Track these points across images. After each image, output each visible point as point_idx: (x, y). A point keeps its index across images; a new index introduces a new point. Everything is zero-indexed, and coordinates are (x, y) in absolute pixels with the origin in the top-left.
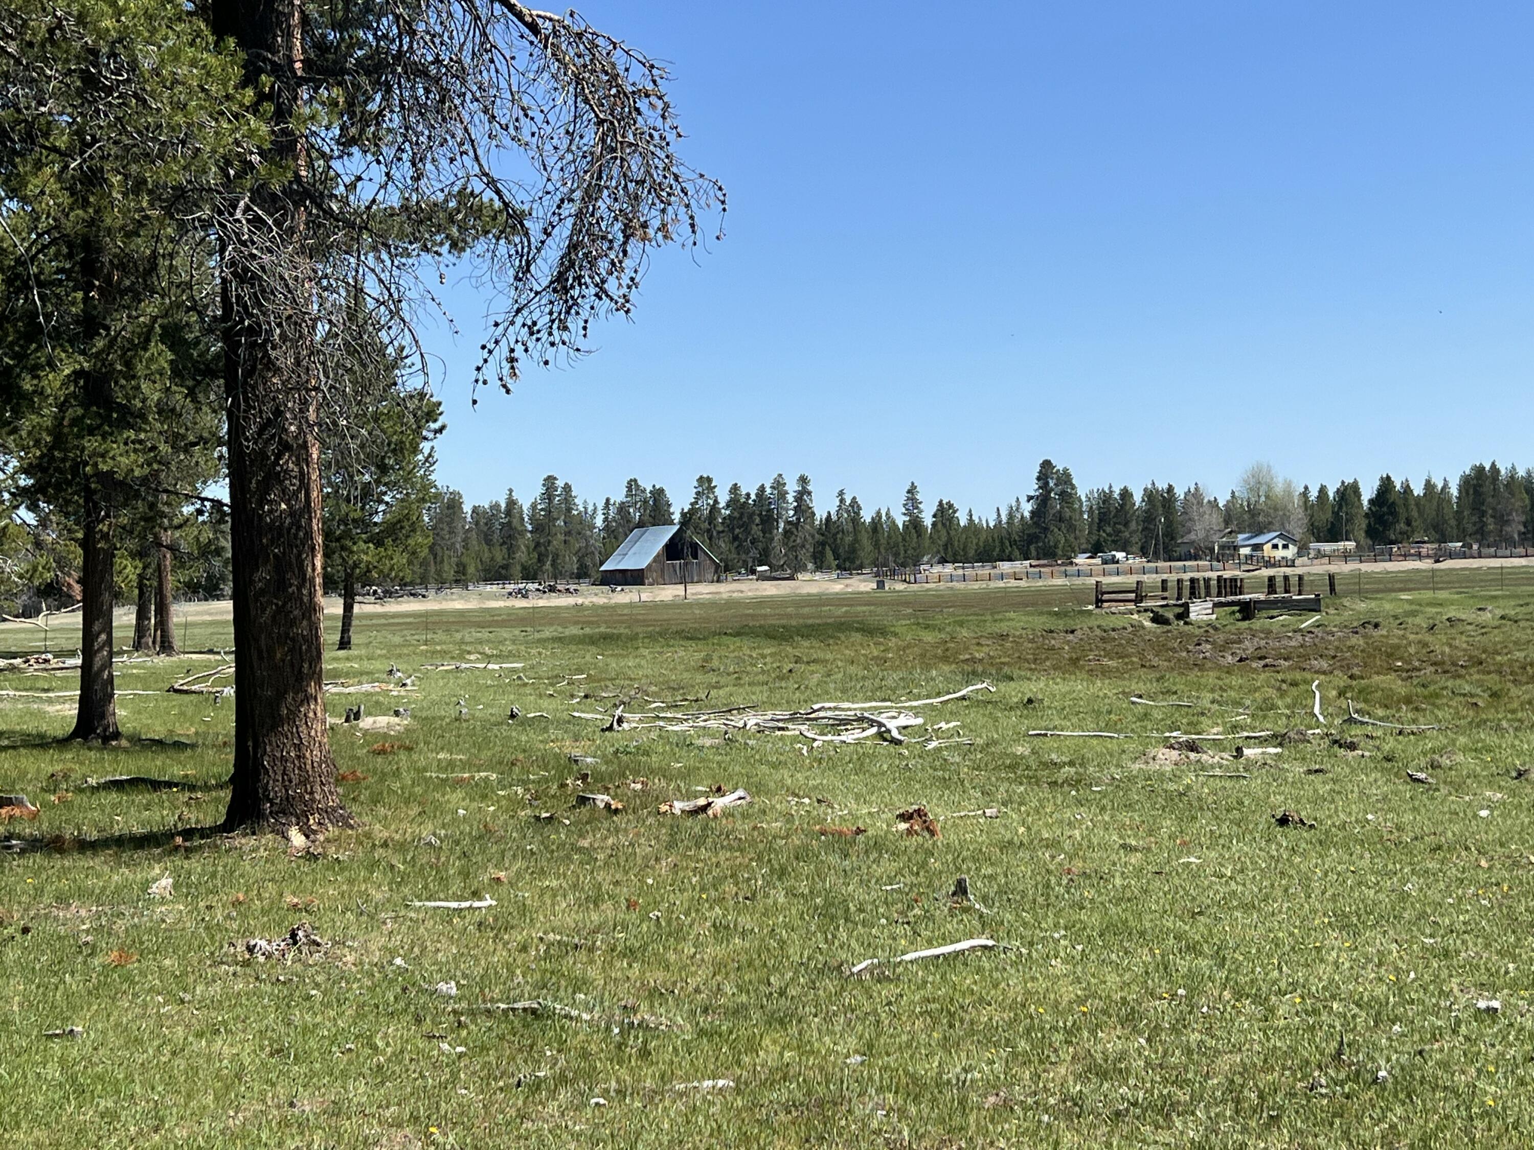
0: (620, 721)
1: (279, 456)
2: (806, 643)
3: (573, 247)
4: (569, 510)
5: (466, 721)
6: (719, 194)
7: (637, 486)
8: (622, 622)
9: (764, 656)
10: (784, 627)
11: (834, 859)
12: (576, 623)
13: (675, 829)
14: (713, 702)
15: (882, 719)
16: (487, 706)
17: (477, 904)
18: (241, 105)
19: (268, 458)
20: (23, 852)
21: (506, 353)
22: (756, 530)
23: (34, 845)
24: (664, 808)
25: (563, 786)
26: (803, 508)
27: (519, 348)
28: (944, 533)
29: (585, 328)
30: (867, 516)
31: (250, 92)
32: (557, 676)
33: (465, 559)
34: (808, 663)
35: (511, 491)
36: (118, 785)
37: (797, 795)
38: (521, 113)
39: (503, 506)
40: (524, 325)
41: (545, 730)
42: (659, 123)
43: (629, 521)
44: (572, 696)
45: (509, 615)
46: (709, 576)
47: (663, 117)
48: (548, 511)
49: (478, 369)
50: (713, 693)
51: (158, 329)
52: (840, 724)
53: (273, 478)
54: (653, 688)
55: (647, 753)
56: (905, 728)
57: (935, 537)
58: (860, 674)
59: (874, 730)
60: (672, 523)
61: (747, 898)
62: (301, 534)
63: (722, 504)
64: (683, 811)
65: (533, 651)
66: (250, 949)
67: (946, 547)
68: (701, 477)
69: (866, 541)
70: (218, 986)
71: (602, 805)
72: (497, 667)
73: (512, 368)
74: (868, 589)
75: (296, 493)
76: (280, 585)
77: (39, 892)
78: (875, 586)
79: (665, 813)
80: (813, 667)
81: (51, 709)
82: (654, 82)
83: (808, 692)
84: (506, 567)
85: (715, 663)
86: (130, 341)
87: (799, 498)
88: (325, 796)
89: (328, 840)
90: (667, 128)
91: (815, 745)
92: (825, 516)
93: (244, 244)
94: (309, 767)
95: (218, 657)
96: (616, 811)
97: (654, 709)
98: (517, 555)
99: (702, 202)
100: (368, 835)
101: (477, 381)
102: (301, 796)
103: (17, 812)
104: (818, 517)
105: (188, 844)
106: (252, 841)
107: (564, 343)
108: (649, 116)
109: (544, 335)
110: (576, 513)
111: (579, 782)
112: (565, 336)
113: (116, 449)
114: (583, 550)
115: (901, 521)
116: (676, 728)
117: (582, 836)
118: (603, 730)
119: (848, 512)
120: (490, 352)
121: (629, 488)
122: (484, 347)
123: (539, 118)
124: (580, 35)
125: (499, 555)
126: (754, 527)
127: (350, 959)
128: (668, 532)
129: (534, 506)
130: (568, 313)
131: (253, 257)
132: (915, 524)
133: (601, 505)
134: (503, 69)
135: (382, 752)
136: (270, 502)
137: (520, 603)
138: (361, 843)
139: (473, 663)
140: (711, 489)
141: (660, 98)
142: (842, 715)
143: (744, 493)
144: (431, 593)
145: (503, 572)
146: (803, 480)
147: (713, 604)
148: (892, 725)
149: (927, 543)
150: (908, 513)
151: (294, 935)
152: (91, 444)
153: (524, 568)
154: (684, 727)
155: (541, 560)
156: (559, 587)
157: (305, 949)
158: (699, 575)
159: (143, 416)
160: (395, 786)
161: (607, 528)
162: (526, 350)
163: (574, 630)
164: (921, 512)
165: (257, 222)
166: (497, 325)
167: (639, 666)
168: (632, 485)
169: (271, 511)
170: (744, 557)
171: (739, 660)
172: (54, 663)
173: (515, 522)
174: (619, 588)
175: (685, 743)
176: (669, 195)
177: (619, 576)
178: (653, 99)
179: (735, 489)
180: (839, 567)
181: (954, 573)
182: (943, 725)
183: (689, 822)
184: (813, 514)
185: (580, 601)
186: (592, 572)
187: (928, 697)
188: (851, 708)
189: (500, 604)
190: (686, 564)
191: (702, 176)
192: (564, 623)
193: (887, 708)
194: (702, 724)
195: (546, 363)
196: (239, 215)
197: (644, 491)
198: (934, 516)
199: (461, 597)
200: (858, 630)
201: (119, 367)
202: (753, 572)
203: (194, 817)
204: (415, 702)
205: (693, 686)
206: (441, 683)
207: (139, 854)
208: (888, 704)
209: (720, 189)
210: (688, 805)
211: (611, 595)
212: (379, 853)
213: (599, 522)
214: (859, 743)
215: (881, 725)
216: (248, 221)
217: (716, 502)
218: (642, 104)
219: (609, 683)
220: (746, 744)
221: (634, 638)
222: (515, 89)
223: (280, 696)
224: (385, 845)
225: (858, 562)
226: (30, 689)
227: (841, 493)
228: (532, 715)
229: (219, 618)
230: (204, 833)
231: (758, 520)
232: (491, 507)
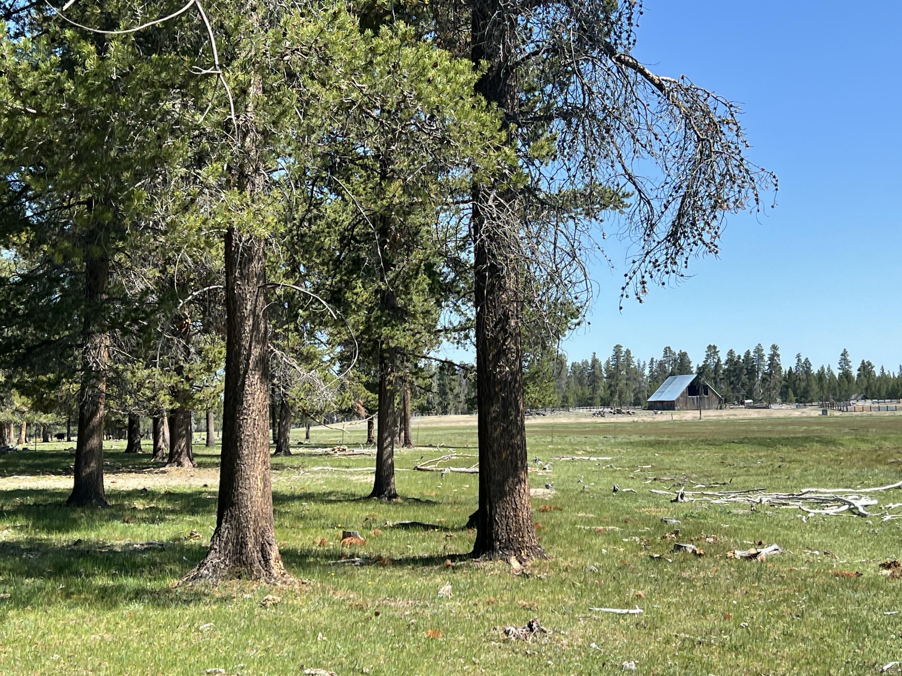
0: (682, 496)
1: (505, 340)
2: (785, 449)
3: (680, 216)
4: (629, 365)
5: (588, 493)
6: (774, 180)
7: (670, 351)
8: (665, 434)
9: (760, 457)
10: (770, 439)
11: (849, 592)
12: (636, 433)
13: (740, 569)
14: (735, 486)
15: (849, 499)
16: (596, 483)
17: (631, 611)
18: (500, 141)
19: (499, 341)
20: (362, 565)
21: (640, 279)
22: (744, 378)
23: (368, 561)
24: (730, 554)
25: (664, 537)
26: (774, 364)
27: (647, 276)
28: (865, 381)
29: (686, 262)
30: (815, 370)
31: (504, 134)
32: (633, 466)
33: (567, 394)
34: (790, 462)
35: (594, 353)
36: (405, 526)
37: (810, 549)
38: (653, 137)
39: (590, 362)
40: (650, 262)
41: (636, 500)
42: (735, 139)
43: (665, 372)
44: (646, 479)
45: (594, 427)
46: (715, 406)
47: (737, 135)
48: (617, 366)
49: (623, 288)
50: (734, 479)
51: (423, 267)
52: (822, 502)
53: (502, 353)
54: (694, 476)
55: (705, 518)
56: (866, 506)
57: (860, 384)
58: (828, 470)
59: (846, 507)
60: (691, 373)
61: (798, 616)
62: (517, 385)
63: (723, 361)
64: (741, 557)
65: (616, 450)
66: (507, 633)
67: (866, 389)
68: (710, 346)
69: (815, 387)
70: (492, 654)
71: (690, 551)
72: (595, 459)
73: (644, 287)
74: (817, 415)
75: (514, 362)
76: (505, 415)
77: (377, 591)
78: (821, 413)
79: (731, 557)
80: (793, 465)
81: (354, 478)
82: (732, 115)
83: (795, 481)
84: (592, 399)
85: (729, 461)
86: (408, 273)
87: (772, 358)
88: (530, 539)
89: (533, 566)
90: (740, 142)
91: (810, 515)
92: (788, 370)
93: (494, 219)
94: (521, 522)
95: (436, 449)
96: (700, 555)
97: (699, 488)
98: (598, 392)
99: (763, 185)
100: (556, 564)
101: (622, 296)
102: (517, 539)
103: (354, 541)
104: (783, 370)
105: (453, 564)
106: (489, 565)
107: (674, 272)
108: (729, 135)
109: (662, 267)
110: (632, 366)
111: (673, 536)
112: (674, 267)
113: (399, 334)
114: (637, 390)
115: (837, 373)
116: (718, 501)
117: (683, 570)
118: (672, 501)
119: (803, 367)
120: (630, 278)
121: (666, 353)
122: (626, 275)
123: (664, 140)
124: (687, 90)
125: (588, 392)
126: (743, 376)
127: (565, 642)
128: (688, 380)
129: (608, 362)
130: (676, 254)
131: (498, 226)
132: (846, 375)
133: (648, 362)
134: (643, 112)
135: (544, 511)
136: (500, 367)
137: (600, 420)
138: (553, 569)
139: (580, 456)
140: (716, 353)
141: (736, 124)
142: (823, 496)
143: (737, 355)
144: (548, 414)
145: (590, 401)
146: (774, 347)
147: (717, 423)
148: (858, 504)
149: (854, 387)
150: (842, 368)
151: (530, 626)
152: (386, 331)
153: (602, 399)
154: (722, 500)
155: (612, 394)
156: (623, 411)
157: (538, 634)
158: (709, 405)
159: (414, 316)
160: (562, 532)
161: (652, 376)
162: (651, 277)
163: (635, 438)
164: (850, 367)
165: (499, 206)
166: (634, 262)
167: (682, 462)
168: (667, 350)
169: (500, 372)
170: (737, 394)
171: (745, 459)
172: (348, 451)
173: (597, 372)
174: (659, 412)
175: (726, 512)
176: (743, 182)
177: (659, 405)
178: (731, 125)
179: (731, 352)
180: (797, 401)
181: (872, 405)
182: (891, 505)
183: (748, 564)
184: (781, 368)
185: (636, 419)
186: (643, 402)
187: (875, 486)
188: (828, 492)
189: (589, 420)
190: (701, 398)
191: (763, 170)
192: (630, 433)
193: (850, 492)
194: (732, 499)
195: (663, 284)
196: (490, 202)
197: (674, 354)
198: (859, 370)
199: (565, 416)
200: (817, 442)
201: (401, 288)
202: (743, 403)
203: (454, 548)
204: (553, 480)
205: (720, 475)
206: (565, 469)
207: (427, 569)
208: (851, 490)
209: (774, 177)
210: (745, 553)
211: (654, 416)
212: (563, 575)
213: (647, 372)
214: (838, 515)
215: (850, 504)
216: (496, 206)
217: (719, 360)
218: (725, 129)
219: (666, 472)
220: (765, 514)
221: (676, 443)
222: (649, 123)
223: (505, 479)
224: (566, 570)
225: (810, 399)
226: (339, 466)
227: (798, 356)
228: (624, 490)
229: (429, 425)
230: (461, 557)
231: (745, 372)
232: (583, 364)
